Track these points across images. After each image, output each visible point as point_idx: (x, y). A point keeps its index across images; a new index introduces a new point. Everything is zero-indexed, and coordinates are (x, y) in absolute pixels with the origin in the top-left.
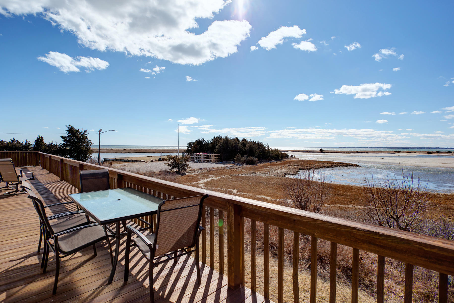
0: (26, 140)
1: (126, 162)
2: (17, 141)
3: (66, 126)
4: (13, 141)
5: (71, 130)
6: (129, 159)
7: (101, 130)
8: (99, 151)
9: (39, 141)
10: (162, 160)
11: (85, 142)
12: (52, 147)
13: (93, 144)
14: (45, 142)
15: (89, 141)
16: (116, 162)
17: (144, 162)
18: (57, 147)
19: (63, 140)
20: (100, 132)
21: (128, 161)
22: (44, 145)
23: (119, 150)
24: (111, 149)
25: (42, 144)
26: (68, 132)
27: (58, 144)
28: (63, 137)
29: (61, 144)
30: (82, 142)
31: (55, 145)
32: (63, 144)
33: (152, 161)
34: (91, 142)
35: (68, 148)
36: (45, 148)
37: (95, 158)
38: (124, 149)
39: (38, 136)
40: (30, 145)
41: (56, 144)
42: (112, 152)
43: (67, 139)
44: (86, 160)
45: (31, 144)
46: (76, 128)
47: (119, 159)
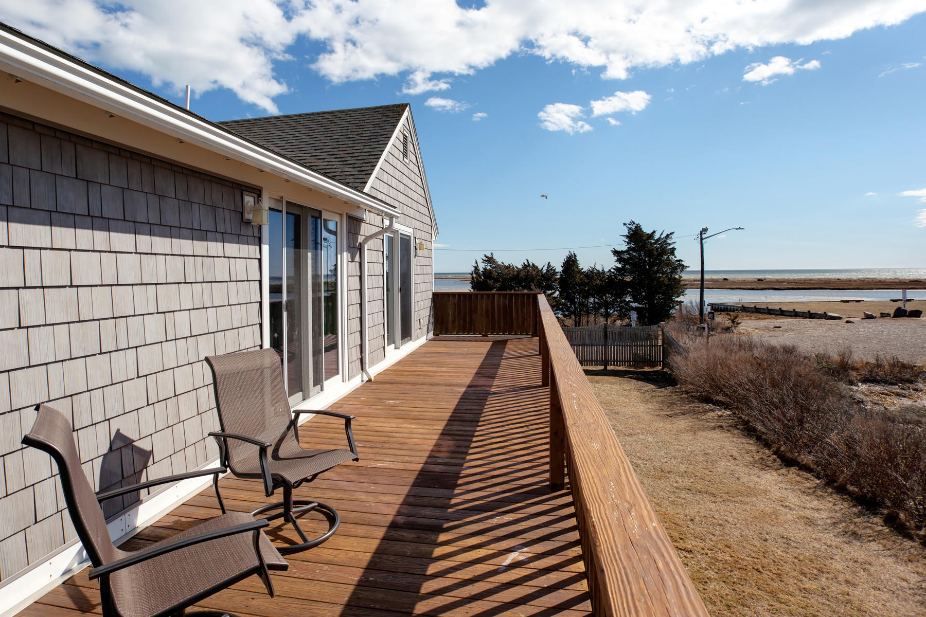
0: (549, 263)
1: (773, 316)
2: (533, 264)
3: (625, 224)
4: (526, 266)
5: (636, 235)
6: (784, 309)
7: (705, 230)
8: (702, 285)
9: (571, 263)
10: (908, 316)
11: (669, 263)
12: (593, 276)
13: (688, 269)
14: (581, 267)
15: (677, 261)
16: (744, 314)
17: (839, 318)
18: (603, 277)
19: (616, 258)
20: (704, 236)
21: (781, 313)
22: (580, 272)
23: (745, 282)
24: (725, 279)
25: (576, 270)
26: (627, 240)
27: (606, 270)
28: (616, 252)
29: (612, 270)
30: (661, 262)
31: (601, 271)
32: (617, 269)
33: (869, 317)
34: (683, 263)
35: (628, 279)
36: (581, 279)
37: (691, 303)
38: (759, 280)
39: (567, 254)
40: (555, 273)
41: (603, 270)
42: (728, 286)
43: (626, 256)
44: (670, 309)
45: (556, 271)
46: (647, 230)
47: (753, 306)
